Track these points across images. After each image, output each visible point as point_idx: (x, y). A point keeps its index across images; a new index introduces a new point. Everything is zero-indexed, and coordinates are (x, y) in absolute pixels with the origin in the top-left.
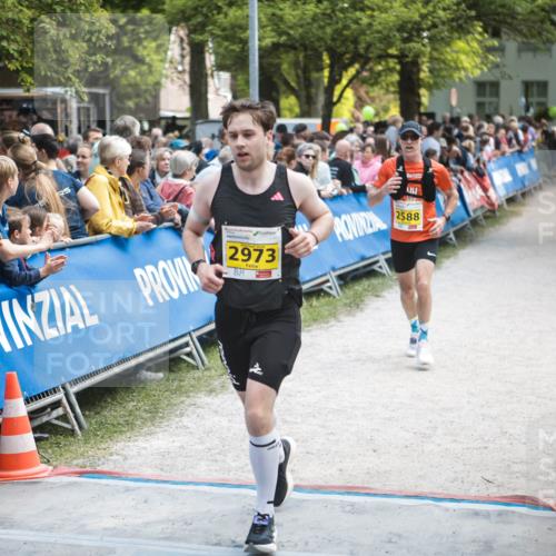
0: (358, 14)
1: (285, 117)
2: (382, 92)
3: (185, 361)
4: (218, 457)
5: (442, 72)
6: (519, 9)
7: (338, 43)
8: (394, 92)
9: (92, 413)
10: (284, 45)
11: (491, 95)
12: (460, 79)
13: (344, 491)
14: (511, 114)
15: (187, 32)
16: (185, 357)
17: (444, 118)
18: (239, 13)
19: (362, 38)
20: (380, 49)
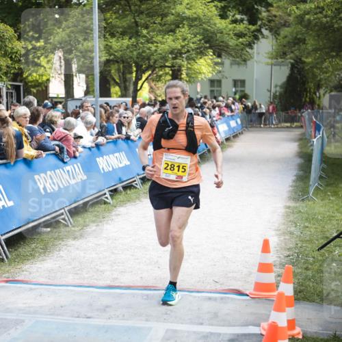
0: (150, 45)
1: (113, 97)
2: (162, 84)
3: (61, 223)
4: (79, 272)
5: (193, 75)
6: (230, 44)
7: (140, 60)
9: (13, 250)
10: (112, 60)
11: (217, 86)
12: (202, 79)
13: (142, 288)
16: (62, 221)
19: (152, 57)
20: (161, 63)
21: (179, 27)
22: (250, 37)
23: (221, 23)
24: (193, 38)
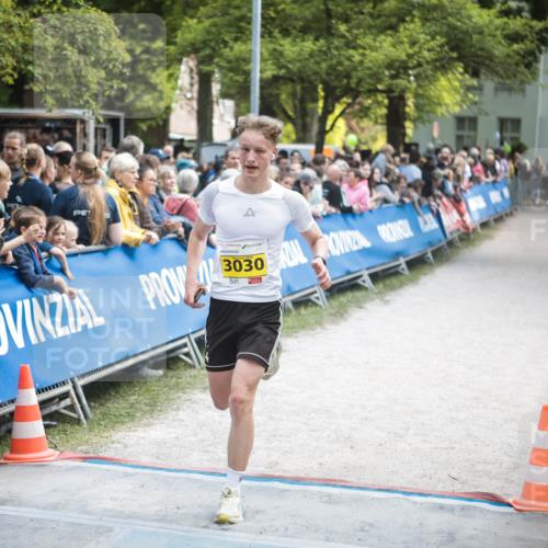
0: (351, 52)
1: (283, 142)
2: (371, 123)
3: (183, 361)
4: (210, 449)
5: (426, 107)
6: (497, 53)
7: (332, 77)
8: (382, 124)
9: (97, 405)
10: (282, 78)
11: (470, 129)
12: (443, 115)
13: (323, 483)
14: (487, 147)
15: (196, 63)
16: (184, 357)
18: (243, 47)
19: (354, 73)
20: (369, 84)
21: (403, 21)
22: (532, 42)
23: (481, 16)
24: (428, 41)
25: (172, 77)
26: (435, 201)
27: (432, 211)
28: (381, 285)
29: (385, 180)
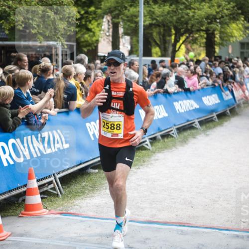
0: (188, 11)
1: (154, 57)
2: (198, 46)
5: (225, 38)
7: (179, 24)
8: (203, 47)
9: (66, 187)
10: (154, 24)
11: (247, 49)
12: (233, 42)
13: (178, 224)
15: (111, 18)
17: (226, 59)
18: (135, 10)
19: (190, 22)
20: (197, 27)
24: (227, 5)
25: (99, 25)
26: (230, 84)
27: (229, 90)
28: (204, 127)
29: (204, 74)
